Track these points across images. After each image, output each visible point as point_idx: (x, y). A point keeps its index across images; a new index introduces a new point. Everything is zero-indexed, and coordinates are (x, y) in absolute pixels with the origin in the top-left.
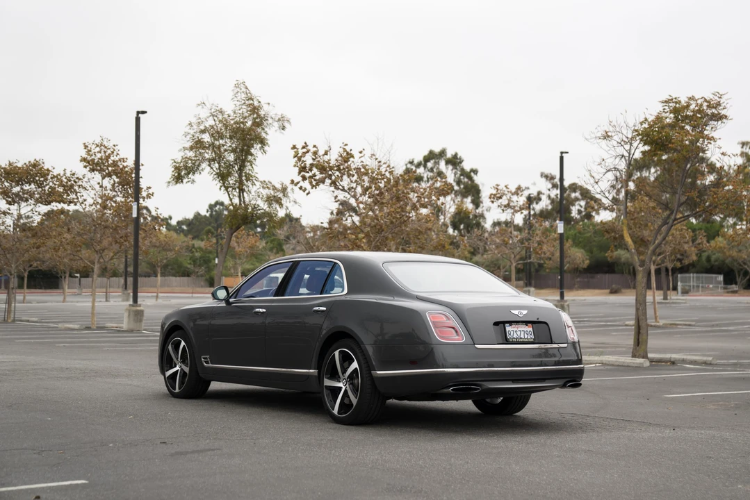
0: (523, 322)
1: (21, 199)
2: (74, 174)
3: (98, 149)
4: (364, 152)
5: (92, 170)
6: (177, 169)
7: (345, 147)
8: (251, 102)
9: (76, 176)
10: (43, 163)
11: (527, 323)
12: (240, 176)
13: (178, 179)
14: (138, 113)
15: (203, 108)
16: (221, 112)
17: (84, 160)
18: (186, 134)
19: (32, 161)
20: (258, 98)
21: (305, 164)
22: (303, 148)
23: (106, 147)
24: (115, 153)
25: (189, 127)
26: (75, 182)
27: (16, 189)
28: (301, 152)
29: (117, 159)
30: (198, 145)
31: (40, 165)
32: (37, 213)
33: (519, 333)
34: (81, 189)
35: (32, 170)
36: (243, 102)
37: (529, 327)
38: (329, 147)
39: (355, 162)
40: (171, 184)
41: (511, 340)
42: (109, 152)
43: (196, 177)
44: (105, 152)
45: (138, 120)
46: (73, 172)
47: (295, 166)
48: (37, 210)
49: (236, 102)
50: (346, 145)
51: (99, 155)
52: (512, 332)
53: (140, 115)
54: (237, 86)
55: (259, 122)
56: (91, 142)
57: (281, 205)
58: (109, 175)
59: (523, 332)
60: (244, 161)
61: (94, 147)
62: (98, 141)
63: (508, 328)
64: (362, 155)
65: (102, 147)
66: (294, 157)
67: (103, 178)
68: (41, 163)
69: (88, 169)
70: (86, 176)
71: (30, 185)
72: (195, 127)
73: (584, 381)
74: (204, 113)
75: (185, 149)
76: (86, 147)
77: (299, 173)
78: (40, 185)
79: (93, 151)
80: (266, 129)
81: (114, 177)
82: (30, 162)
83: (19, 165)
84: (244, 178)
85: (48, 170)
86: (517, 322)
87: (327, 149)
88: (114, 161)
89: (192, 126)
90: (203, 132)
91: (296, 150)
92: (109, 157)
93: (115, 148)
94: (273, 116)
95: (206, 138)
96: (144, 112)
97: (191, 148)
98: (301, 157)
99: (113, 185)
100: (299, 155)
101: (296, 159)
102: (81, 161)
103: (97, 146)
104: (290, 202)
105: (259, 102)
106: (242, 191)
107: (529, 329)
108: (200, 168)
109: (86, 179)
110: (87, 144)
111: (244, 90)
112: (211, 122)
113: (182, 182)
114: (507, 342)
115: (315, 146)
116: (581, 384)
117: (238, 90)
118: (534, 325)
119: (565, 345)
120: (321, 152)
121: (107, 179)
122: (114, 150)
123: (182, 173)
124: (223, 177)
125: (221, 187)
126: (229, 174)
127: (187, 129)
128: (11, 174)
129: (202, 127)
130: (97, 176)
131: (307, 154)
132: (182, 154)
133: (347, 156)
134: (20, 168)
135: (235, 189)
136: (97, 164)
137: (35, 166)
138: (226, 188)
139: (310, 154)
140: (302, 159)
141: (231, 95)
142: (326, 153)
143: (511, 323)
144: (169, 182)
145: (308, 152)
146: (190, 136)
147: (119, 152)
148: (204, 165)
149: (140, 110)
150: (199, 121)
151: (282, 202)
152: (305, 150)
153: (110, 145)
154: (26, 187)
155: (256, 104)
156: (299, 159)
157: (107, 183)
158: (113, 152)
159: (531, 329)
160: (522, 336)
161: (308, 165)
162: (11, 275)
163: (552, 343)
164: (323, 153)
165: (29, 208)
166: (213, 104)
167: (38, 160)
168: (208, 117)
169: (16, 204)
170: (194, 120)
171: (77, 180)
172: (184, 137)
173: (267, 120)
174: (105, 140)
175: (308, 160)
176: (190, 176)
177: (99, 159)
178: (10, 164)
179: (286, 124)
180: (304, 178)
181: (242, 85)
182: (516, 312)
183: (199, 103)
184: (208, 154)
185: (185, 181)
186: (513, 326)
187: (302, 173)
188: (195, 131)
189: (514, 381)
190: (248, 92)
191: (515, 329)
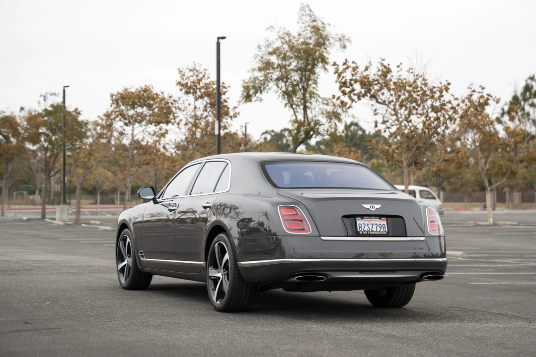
0: (375, 216)
1: (136, 121)
2: (171, 97)
3: (191, 73)
4: (401, 66)
5: (187, 93)
6: (247, 88)
7: (383, 62)
8: (315, 23)
9: (173, 99)
10: (152, 88)
11: (380, 217)
12: (304, 94)
13: (248, 98)
14: (219, 38)
15: (272, 31)
16: (288, 34)
17: (179, 83)
18: (256, 56)
19: (143, 87)
20: (321, 19)
21: (346, 80)
22: (345, 64)
23: (197, 72)
24: (206, 76)
25: (258, 49)
26: (172, 104)
27: (131, 112)
28: (341, 68)
29: (208, 82)
30: (267, 66)
31: (150, 90)
32: (147, 133)
33: (370, 226)
34: (178, 110)
35: (143, 95)
36: (307, 24)
37: (383, 220)
38: (370, 62)
39: (394, 76)
40: (241, 103)
41: (361, 233)
42: (201, 76)
43: (264, 95)
44: (197, 76)
45: (218, 45)
46: (170, 95)
47: (336, 82)
48: (147, 130)
49: (301, 25)
50: (383, 60)
51: (192, 79)
52: (363, 226)
53: (220, 41)
54: (302, 9)
55: (322, 41)
56: (185, 67)
57: (340, 120)
58: (201, 97)
59: (375, 226)
60: (308, 80)
61: (187, 71)
62: (191, 67)
63: (359, 222)
64: (399, 69)
65: (194, 71)
66: (335, 73)
67: (196, 100)
68: (151, 88)
69: (184, 91)
70: (181, 98)
71: (143, 107)
72: (263, 49)
73: (446, 274)
74: (273, 36)
75: (254, 70)
76: (180, 72)
77: (340, 88)
78: (150, 107)
79: (186, 75)
80: (328, 49)
81: (206, 98)
82: (141, 87)
83: (133, 90)
84: (308, 95)
85: (157, 94)
86: (369, 216)
87: (368, 64)
88: (206, 84)
89: (261, 49)
90: (271, 54)
91: (336, 66)
92: (199, 81)
93: (206, 72)
94: (334, 36)
95: (274, 59)
96: (223, 38)
97: (260, 70)
98: (341, 73)
99: (206, 106)
100: (339, 72)
101: (337, 75)
102: (177, 84)
103: (191, 70)
104: (349, 117)
105: (323, 23)
106: (305, 108)
107: (383, 222)
108: (267, 88)
109: (181, 101)
110: (181, 69)
111: (308, 12)
112: (278, 44)
113: (251, 101)
114: (358, 234)
115: (353, 62)
116: (443, 277)
117: (303, 12)
118: (388, 219)
119: (423, 239)
120: (362, 68)
121: (200, 101)
122: (205, 74)
123: (251, 92)
124: (288, 95)
125: (286, 104)
126: (294, 92)
127: (256, 52)
128: (126, 99)
129: (270, 50)
130: (191, 98)
131: (347, 70)
132: (250, 75)
133: (386, 71)
134: (133, 93)
135: (299, 106)
136: (190, 87)
137: (145, 91)
138: (291, 106)
139: (350, 69)
140: (342, 75)
141: (297, 18)
142: (367, 69)
143: (362, 216)
144: (240, 101)
145: (348, 68)
146: (259, 58)
147: (210, 76)
148: (271, 85)
149: (220, 36)
150: (268, 43)
151: (341, 118)
152: (345, 66)
153: (202, 70)
154: (139, 110)
155: (320, 25)
156: (339, 75)
157: (201, 104)
158: (204, 76)
159: (385, 223)
160: (374, 229)
161: (348, 81)
162: (127, 188)
163: (406, 236)
164: (364, 69)
165: (142, 129)
166: (281, 27)
167: (148, 85)
168: (277, 40)
169: (131, 126)
170: (263, 43)
171: (173, 102)
172: (254, 59)
173: (329, 40)
174: (198, 65)
175: (348, 75)
176: (257, 95)
177: (192, 82)
178: (126, 90)
179: (347, 44)
180: (344, 93)
181: (307, 8)
182: (367, 206)
183: (268, 27)
184: (276, 74)
185: (254, 99)
186: (364, 220)
187: (343, 88)
188: (264, 53)
189: (361, 272)
190: (312, 14)
191: (366, 223)
